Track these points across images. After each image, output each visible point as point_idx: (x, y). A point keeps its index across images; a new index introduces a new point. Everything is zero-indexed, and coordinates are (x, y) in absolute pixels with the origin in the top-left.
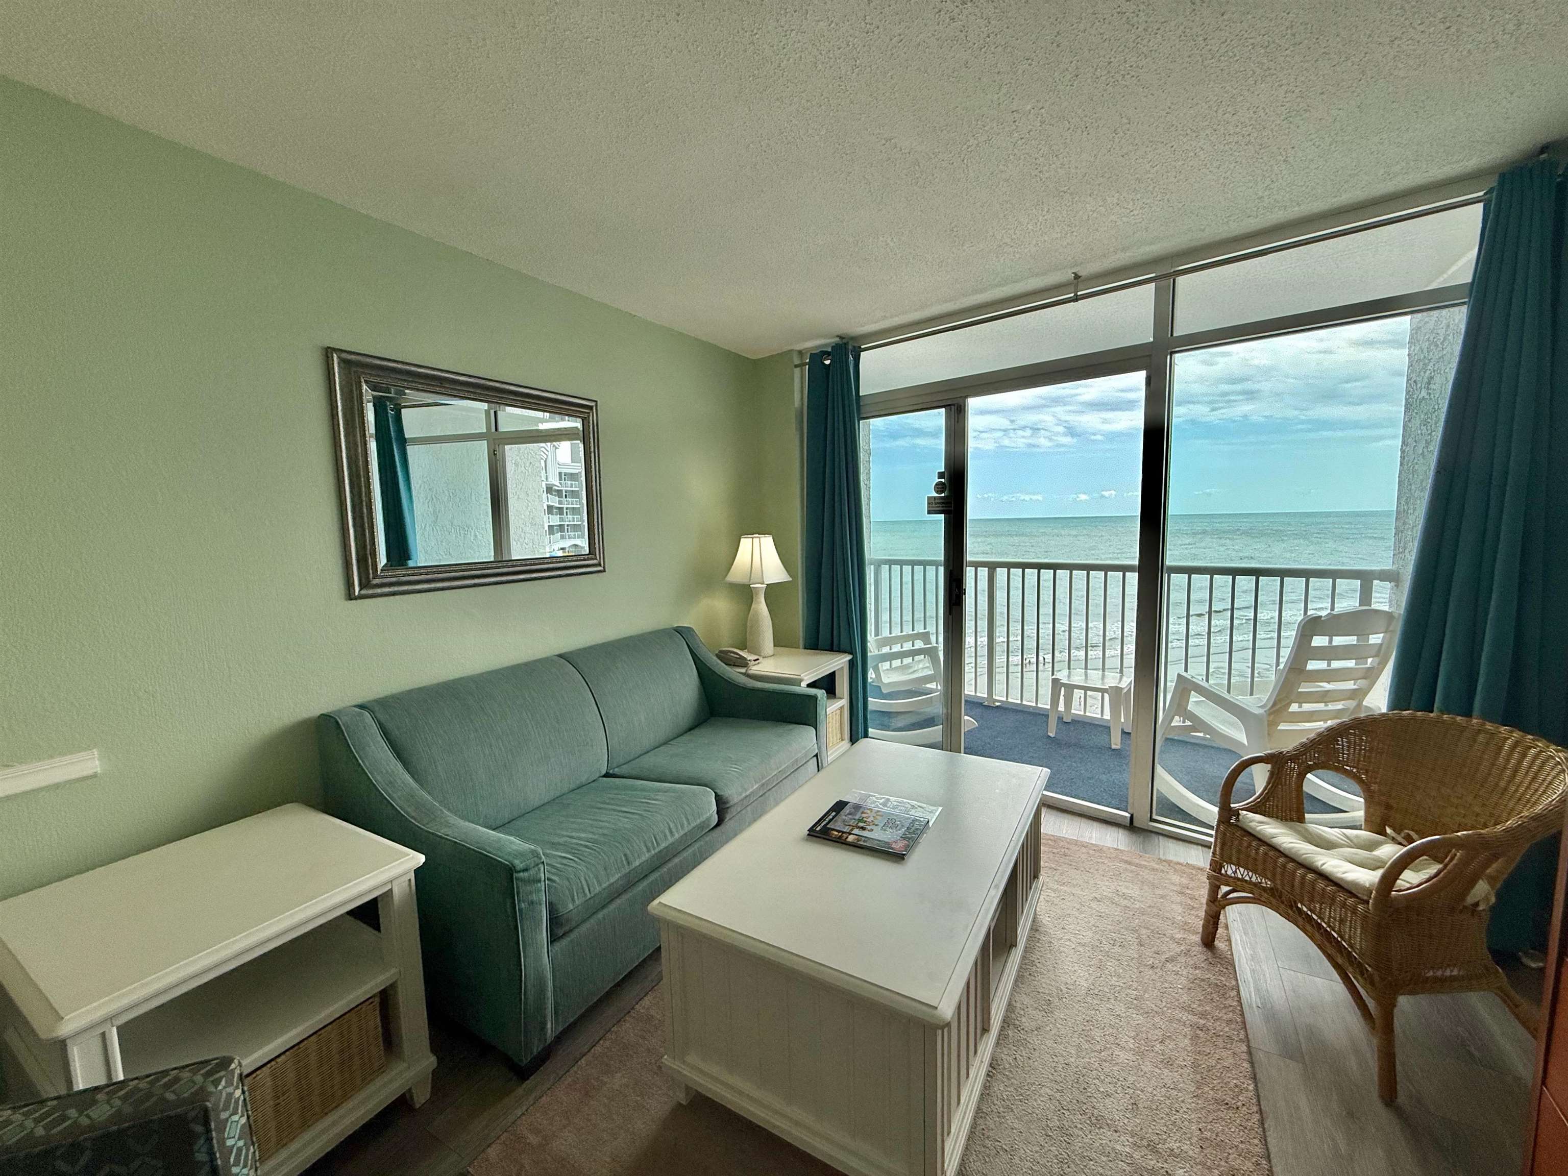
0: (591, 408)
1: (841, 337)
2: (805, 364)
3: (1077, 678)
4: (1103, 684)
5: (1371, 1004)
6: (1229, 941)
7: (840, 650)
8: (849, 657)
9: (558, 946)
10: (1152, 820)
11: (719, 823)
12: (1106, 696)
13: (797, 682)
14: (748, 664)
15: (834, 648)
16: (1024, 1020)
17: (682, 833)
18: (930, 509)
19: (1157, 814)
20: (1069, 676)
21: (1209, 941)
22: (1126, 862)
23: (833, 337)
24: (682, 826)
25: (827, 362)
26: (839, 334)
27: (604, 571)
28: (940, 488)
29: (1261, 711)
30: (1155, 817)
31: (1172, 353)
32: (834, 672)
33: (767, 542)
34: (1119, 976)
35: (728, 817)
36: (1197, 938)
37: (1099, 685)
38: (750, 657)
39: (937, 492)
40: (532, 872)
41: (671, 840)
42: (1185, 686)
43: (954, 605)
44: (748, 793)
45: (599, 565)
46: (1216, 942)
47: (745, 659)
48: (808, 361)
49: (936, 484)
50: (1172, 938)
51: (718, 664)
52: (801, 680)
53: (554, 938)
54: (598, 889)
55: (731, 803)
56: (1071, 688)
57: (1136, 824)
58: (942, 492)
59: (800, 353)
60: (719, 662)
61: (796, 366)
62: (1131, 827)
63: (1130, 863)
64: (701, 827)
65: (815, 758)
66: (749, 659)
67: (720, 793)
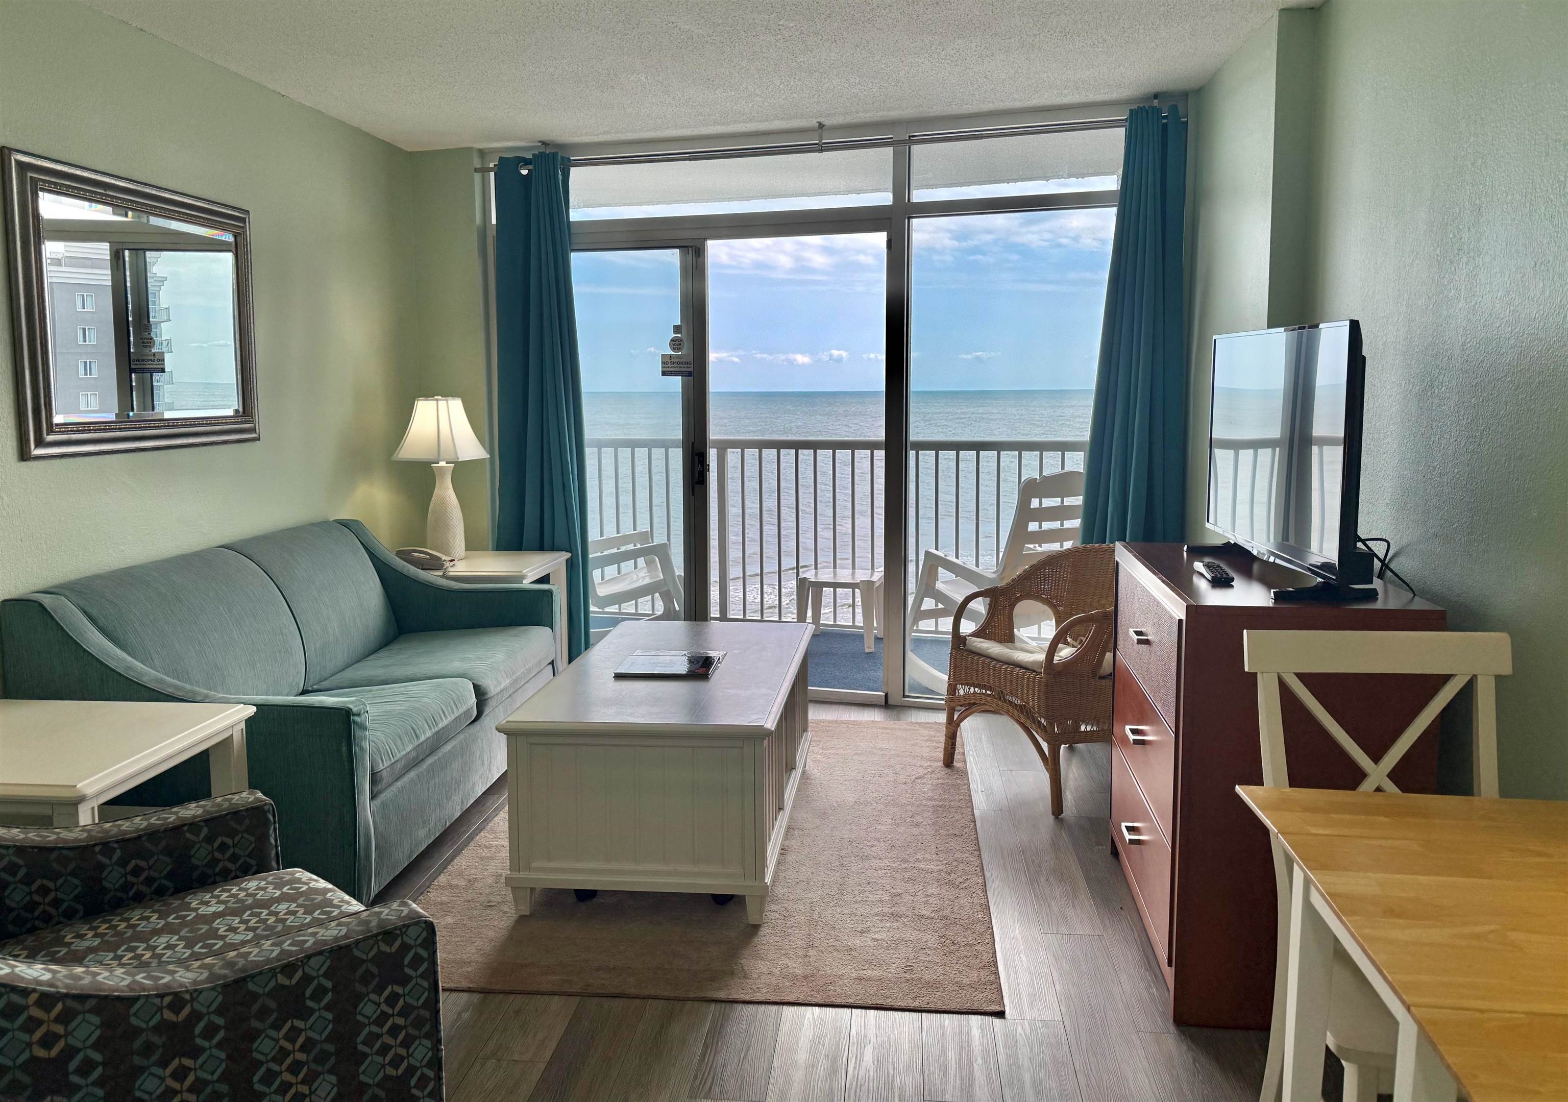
0: (243, 220)
1: (544, 143)
2: (491, 170)
3: (825, 576)
4: (853, 578)
5: (1045, 746)
6: (965, 761)
7: (553, 548)
8: (568, 555)
9: (377, 802)
10: (904, 696)
11: (480, 713)
12: (857, 590)
13: (520, 578)
14: (443, 565)
15: (546, 546)
16: (805, 825)
17: (453, 717)
18: (664, 369)
19: (910, 691)
20: (816, 575)
21: (948, 762)
22: (883, 728)
23: (534, 142)
24: (453, 712)
25: (524, 172)
26: (544, 139)
27: (259, 440)
28: (675, 344)
29: (994, 576)
30: (907, 694)
31: (909, 218)
32: (549, 574)
33: (456, 405)
34: (879, 791)
35: (487, 710)
36: (941, 764)
37: (849, 580)
38: (444, 558)
39: (673, 349)
40: (363, 717)
41: (446, 722)
42: (933, 563)
43: (697, 483)
44: (502, 687)
45: (253, 430)
46: (955, 763)
47: (439, 559)
48: (492, 165)
49: (672, 340)
50: (921, 766)
51: (404, 566)
52: (523, 577)
53: (373, 797)
54: (399, 756)
55: (489, 695)
56: (819, 586)
57: (890, 702)
58: (679, 349)
59: (482, 153)
60: (405, 563)
61: (476, 170)
62: (886, 705)
63: (886, 729)
64: (467, 712)
65: (551, 666)
66: (443, 559)
67: (475, 682)
